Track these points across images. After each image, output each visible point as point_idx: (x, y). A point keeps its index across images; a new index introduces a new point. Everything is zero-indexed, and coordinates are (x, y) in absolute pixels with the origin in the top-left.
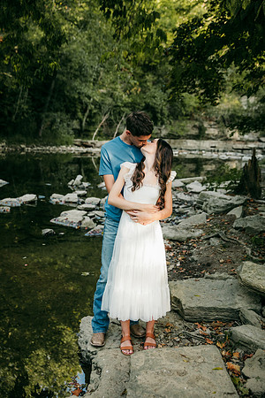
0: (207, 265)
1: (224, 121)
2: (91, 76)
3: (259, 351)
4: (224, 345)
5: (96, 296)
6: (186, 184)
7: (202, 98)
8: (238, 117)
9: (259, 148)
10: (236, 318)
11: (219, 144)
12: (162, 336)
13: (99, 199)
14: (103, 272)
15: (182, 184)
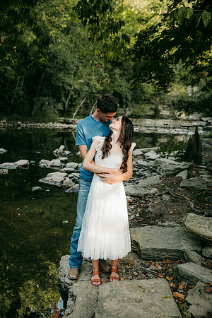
0: (160, 216)
1: (174, 105)
2: (72, 70)
3: (199, 284)
4: (172, 278)
5: (72, 240)
6: (144, 153)
7: (157, 87)
8: (185, 102)
9: (200, 126)
10: (182, 257)
11: (170, 122)
12: (124, 271)
13: (77, 164)
14: (78, 221)
15: (142, 153)
